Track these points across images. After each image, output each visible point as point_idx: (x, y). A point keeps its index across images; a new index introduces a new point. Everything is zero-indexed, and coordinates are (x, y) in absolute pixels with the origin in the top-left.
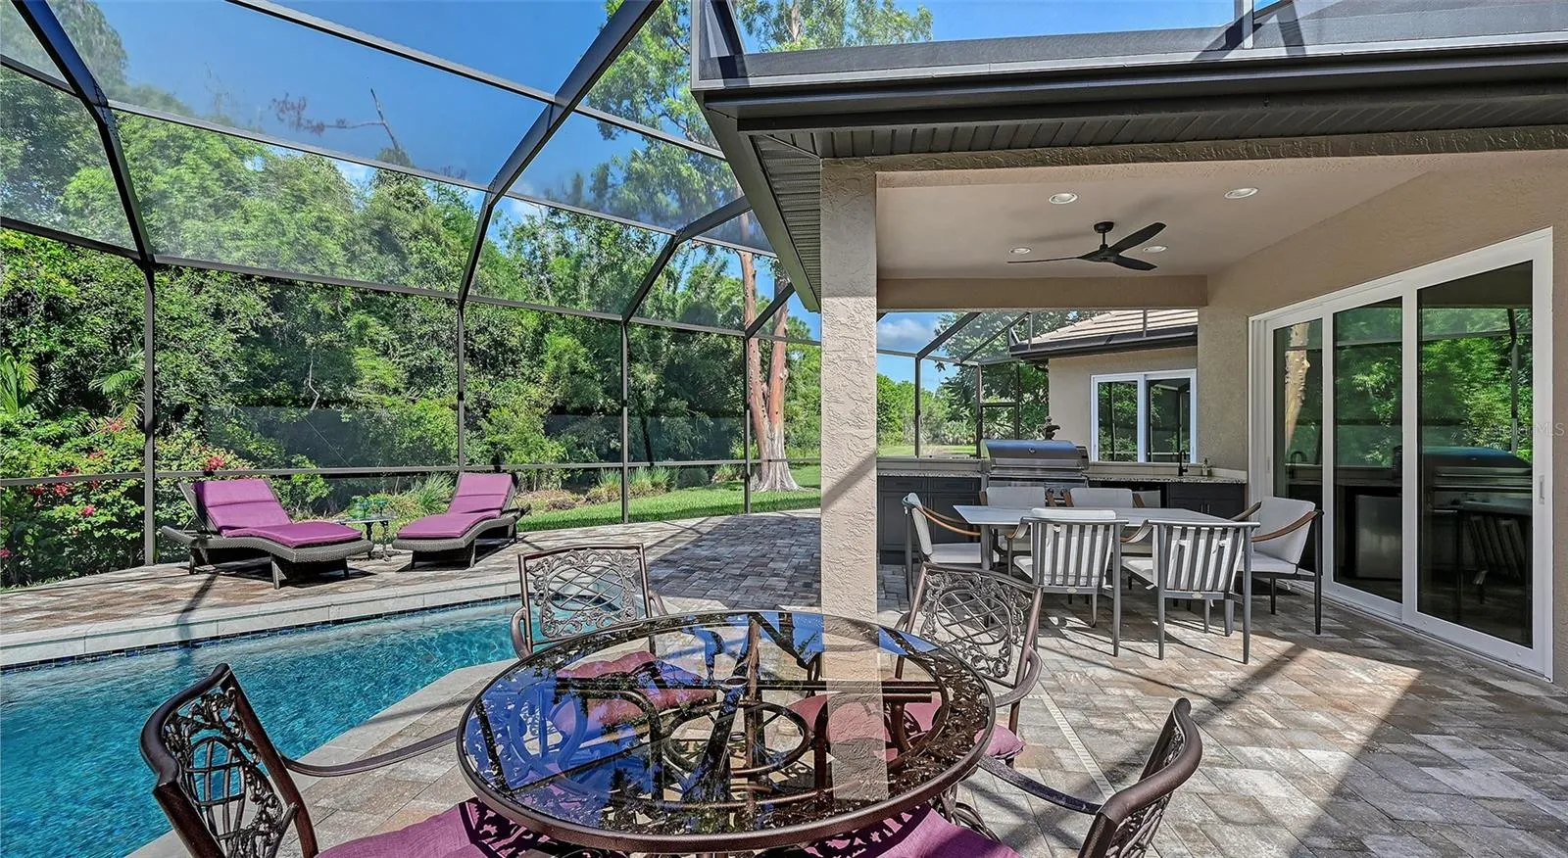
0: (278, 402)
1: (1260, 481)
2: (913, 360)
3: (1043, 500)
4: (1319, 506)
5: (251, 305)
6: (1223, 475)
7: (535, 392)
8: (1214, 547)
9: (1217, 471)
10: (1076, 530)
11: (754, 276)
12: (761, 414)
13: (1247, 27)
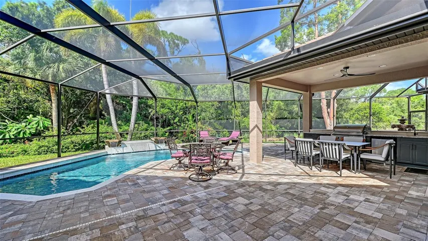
0: (221, 119)
3: (335, 139)
5: (216, 104)
7: (272, 114)
10: (306, 143)
12: (327, 118)
13: (292, 51)
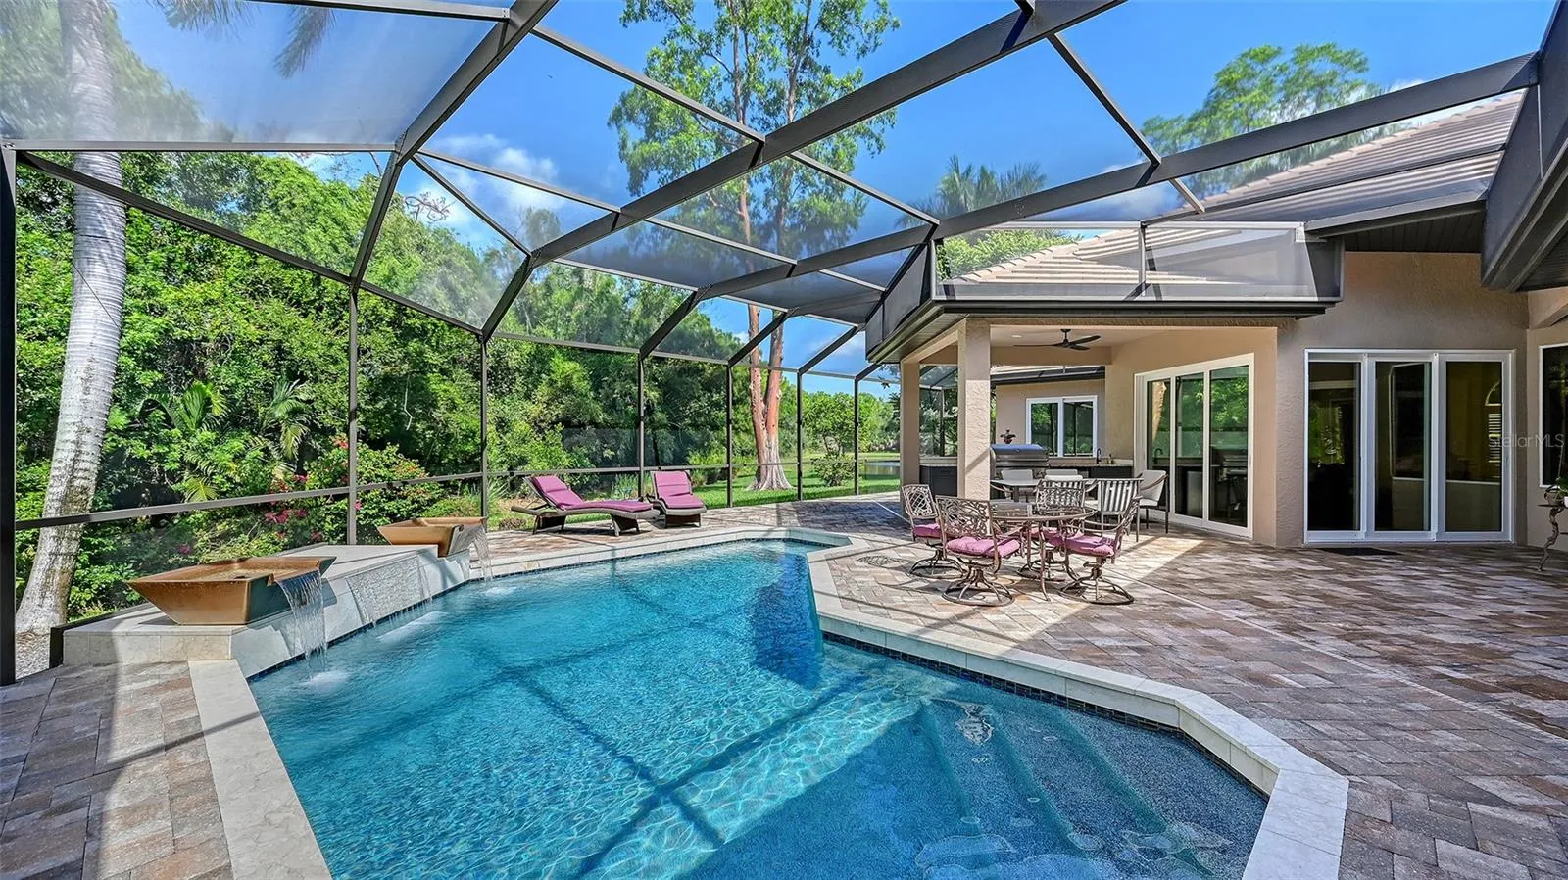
1: (1139, 462)
2: (853, 381)
4: (1168, 473)
6: (1120, 462)
8: (1125, 490)
9: (1116, 460)
11: (758, 314)
12: (762, 427)
13: (1143, 288)
